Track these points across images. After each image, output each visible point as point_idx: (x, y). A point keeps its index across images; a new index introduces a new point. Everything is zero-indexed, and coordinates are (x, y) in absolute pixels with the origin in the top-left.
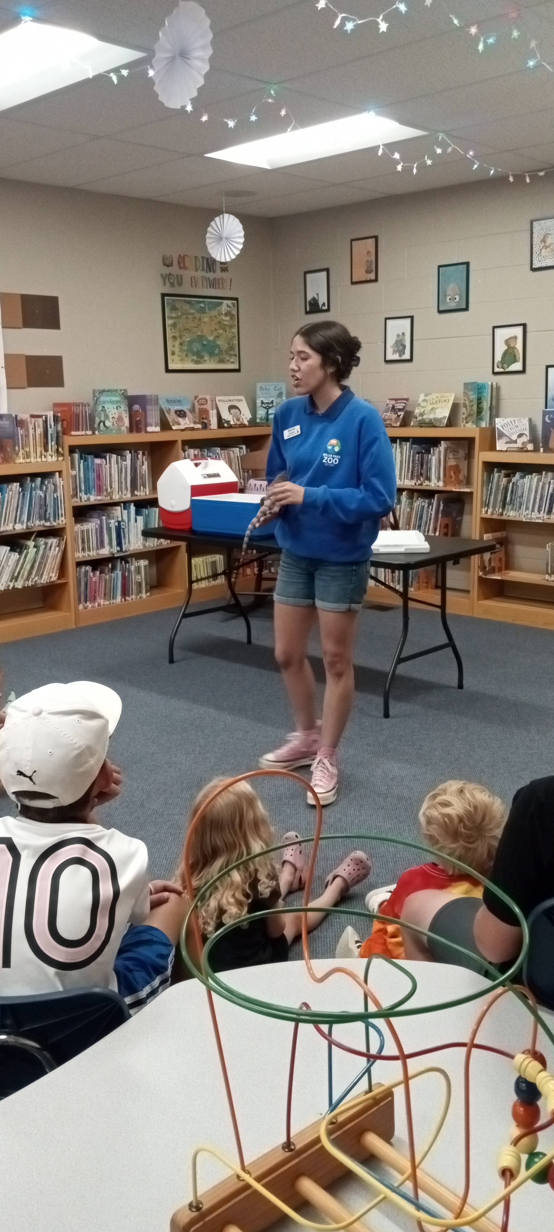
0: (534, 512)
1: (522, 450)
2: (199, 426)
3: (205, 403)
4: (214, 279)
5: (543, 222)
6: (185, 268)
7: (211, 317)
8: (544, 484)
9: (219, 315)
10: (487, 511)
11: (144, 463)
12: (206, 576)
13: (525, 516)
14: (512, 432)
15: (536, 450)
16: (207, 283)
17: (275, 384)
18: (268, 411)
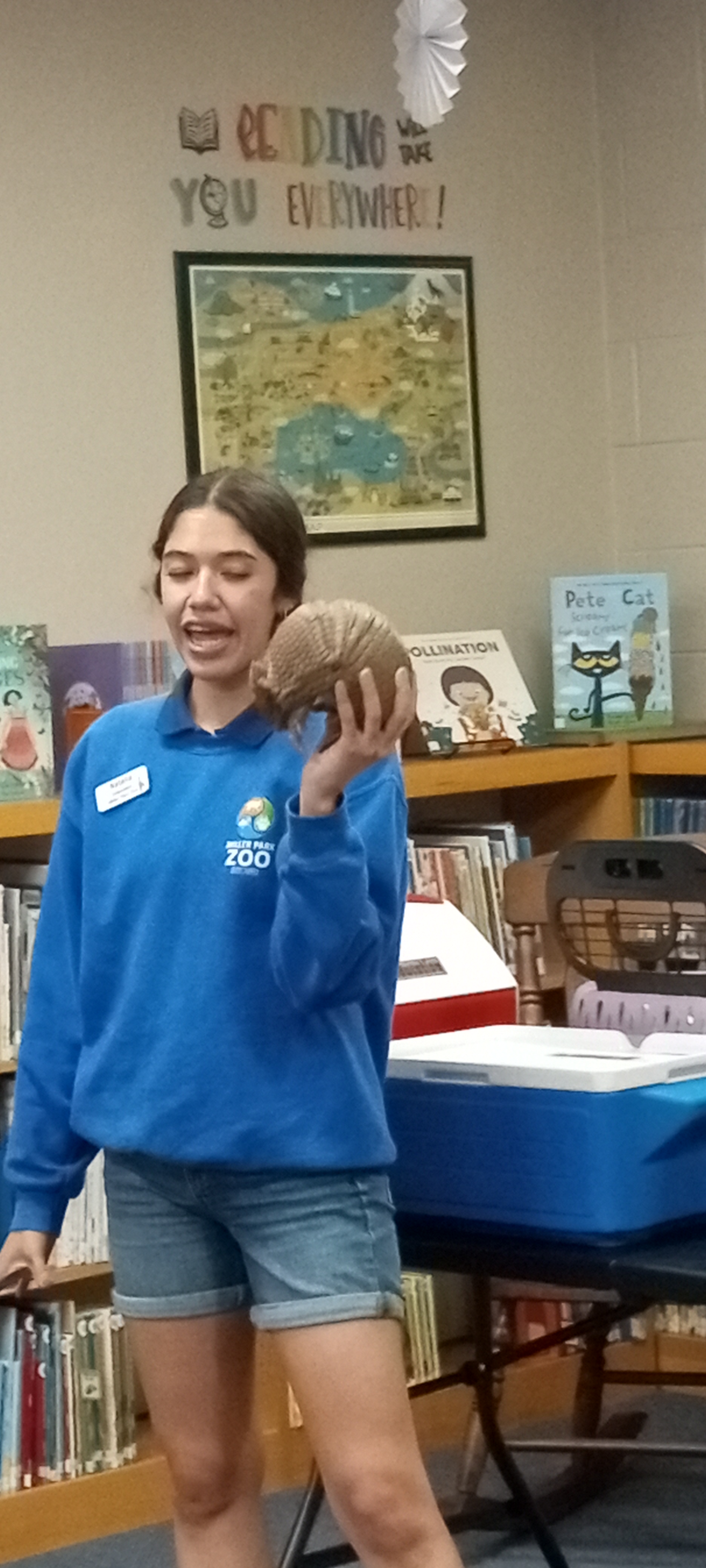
4: (375, 190)
6: (265, 153)
7: (366, 335)
9: (400, 324)
16: (350, 210)
17: (630, 577)
18: (598, 685)
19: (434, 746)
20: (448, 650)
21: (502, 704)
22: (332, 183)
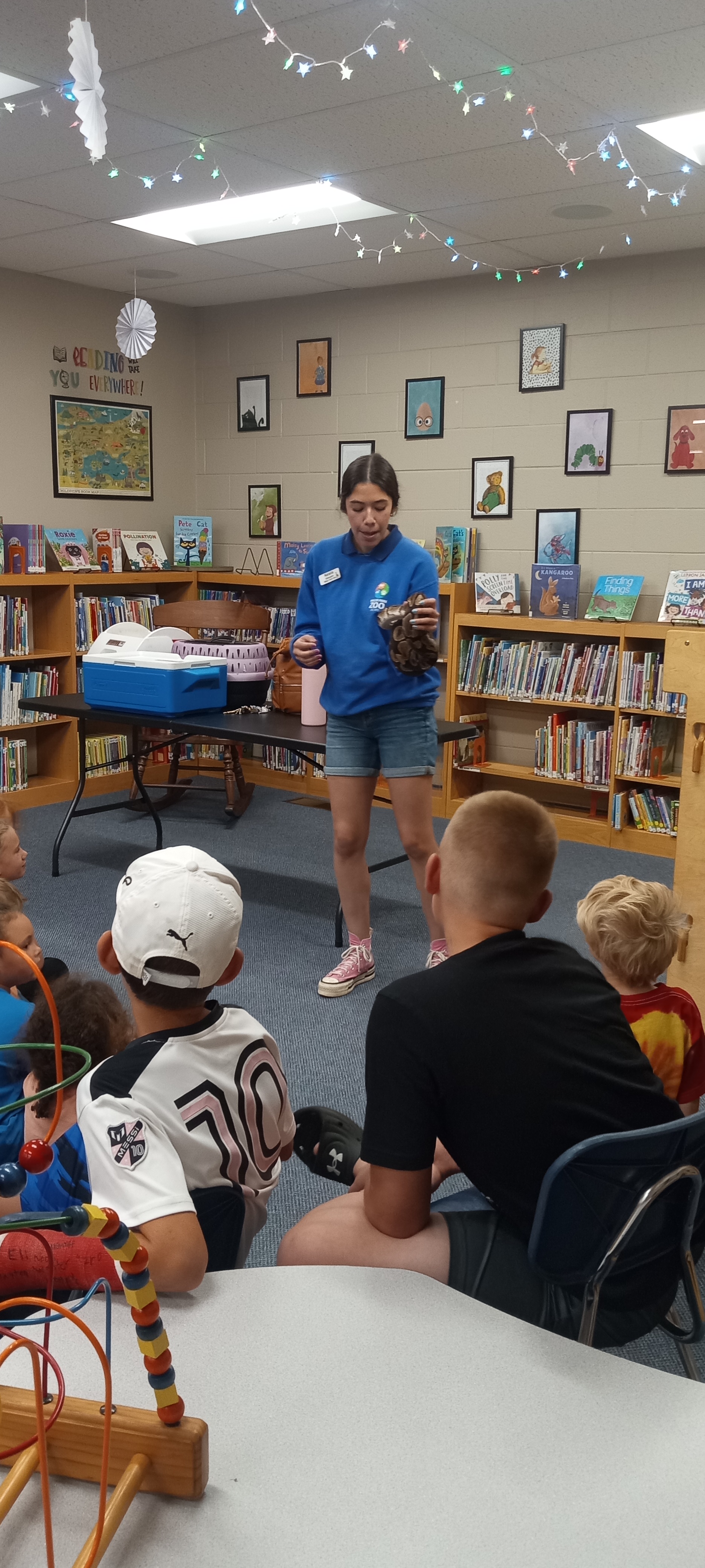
0: (521, 690)
1: (506, 613)
2: (98, 568)
3: (107, 538)
4: (120, 381)
5: (536, 332)
6: (82, 364)
7: (115, 429)
8: (533, 656)
9: (127, 427)
10: (464, 687)
11: (23, 613)
12: (104, 762)
13: (509, 695)
14: (494, 590)
15: (524, 613)
16: (111, 385)
17: (199, 517)
18: (188, 552)
19: (133, 567)
20: (139, 537)
21: (157, 556)
22: (105, 377)
